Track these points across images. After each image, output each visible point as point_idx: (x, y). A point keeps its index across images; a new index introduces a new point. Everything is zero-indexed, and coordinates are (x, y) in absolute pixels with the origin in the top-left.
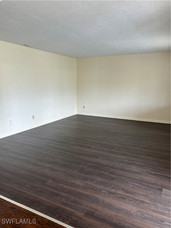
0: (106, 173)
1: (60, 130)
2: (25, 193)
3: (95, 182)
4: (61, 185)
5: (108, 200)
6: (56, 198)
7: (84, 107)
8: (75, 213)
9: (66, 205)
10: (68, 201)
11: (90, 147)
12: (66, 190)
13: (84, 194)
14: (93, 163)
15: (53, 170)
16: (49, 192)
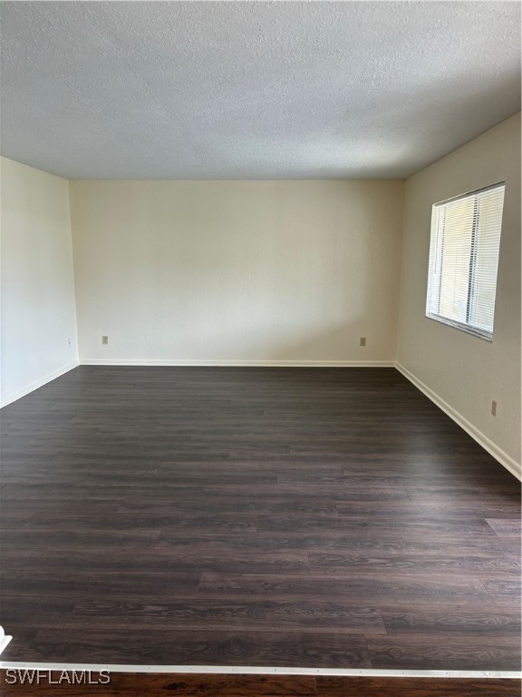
0: (336, 516)
1: (74, 421)
2: (166, 631)
3: (331, 544)
4: (249, 577)
5: (403, 578)
6: (275, 615)
7: (105, 340)
8: (363, 635)
9: (316, 622)
10: (313, 612)
11: (225, 457)
12: (278, 587)
13: (335, 580)
14: (276, 496)
15: (185, 543)
16: (239, 607)
